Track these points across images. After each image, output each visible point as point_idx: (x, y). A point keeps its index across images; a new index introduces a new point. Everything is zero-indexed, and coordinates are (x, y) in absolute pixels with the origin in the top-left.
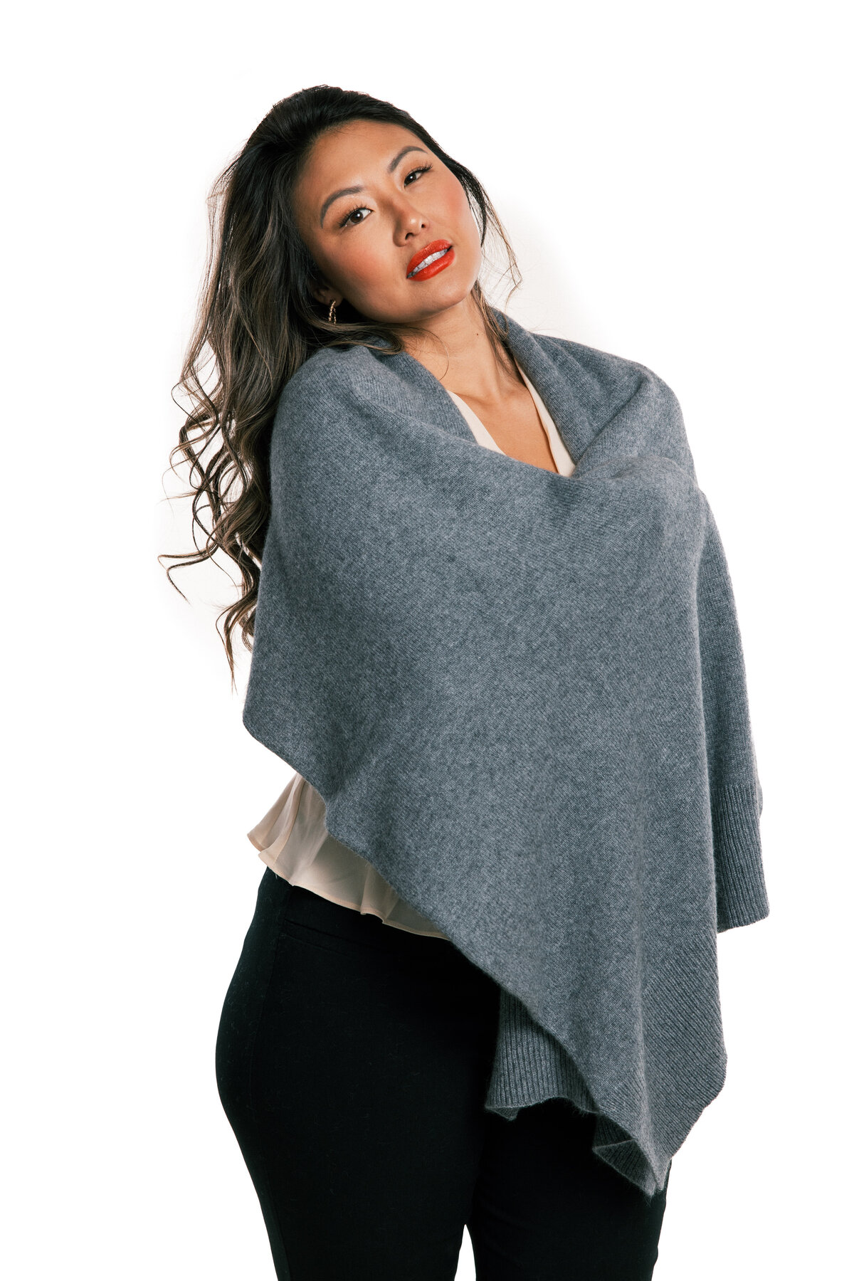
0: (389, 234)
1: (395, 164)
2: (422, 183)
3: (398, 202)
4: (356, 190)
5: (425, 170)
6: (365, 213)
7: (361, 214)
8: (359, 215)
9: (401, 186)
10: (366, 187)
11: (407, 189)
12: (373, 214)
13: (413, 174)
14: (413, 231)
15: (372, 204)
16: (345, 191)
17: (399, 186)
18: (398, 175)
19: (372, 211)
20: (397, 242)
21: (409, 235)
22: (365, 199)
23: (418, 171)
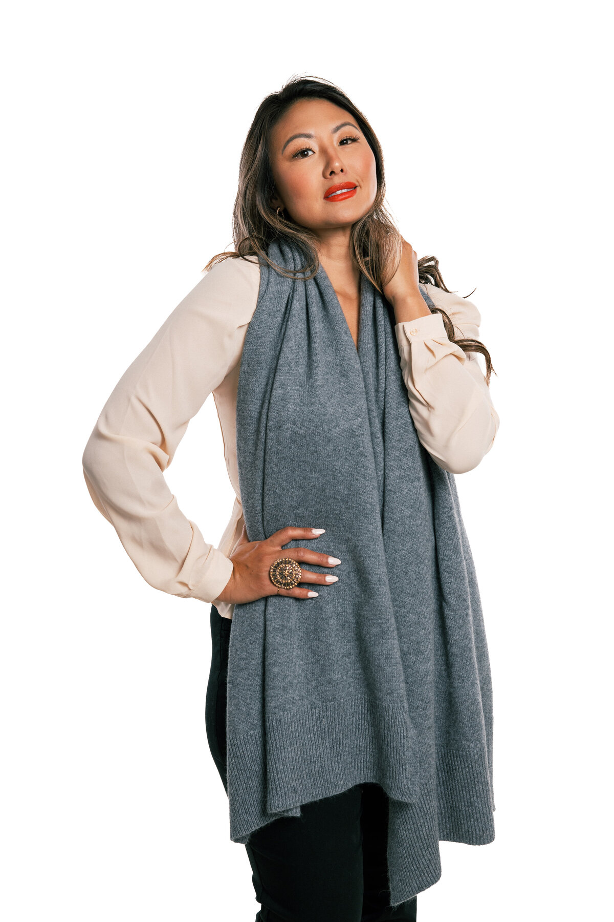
0: (320, 168)
1: (337, 129)
2: (350, 146)
3: (331, 151)
4: (308, 136)
5: (354, 140)
6: (310, 153)
7: (308, 153)
8: (306, 153)
9: (337, 144)
10: (316, 137)
11: (341, 147)
12: (315, 155)
13: (346, 140)
14: (335, 171)
15: (316, 149)
16: (302, 134)
17: (336, 143)
18: (336, 138)
19: (314, 153)
20: (324, 176)
21: (332, 173)
22: (313, 144)
23: (350, 139)
